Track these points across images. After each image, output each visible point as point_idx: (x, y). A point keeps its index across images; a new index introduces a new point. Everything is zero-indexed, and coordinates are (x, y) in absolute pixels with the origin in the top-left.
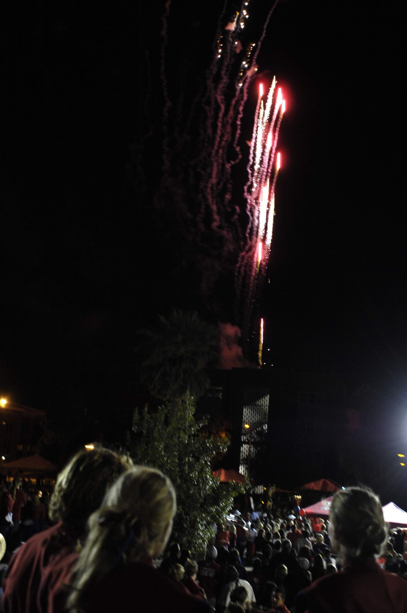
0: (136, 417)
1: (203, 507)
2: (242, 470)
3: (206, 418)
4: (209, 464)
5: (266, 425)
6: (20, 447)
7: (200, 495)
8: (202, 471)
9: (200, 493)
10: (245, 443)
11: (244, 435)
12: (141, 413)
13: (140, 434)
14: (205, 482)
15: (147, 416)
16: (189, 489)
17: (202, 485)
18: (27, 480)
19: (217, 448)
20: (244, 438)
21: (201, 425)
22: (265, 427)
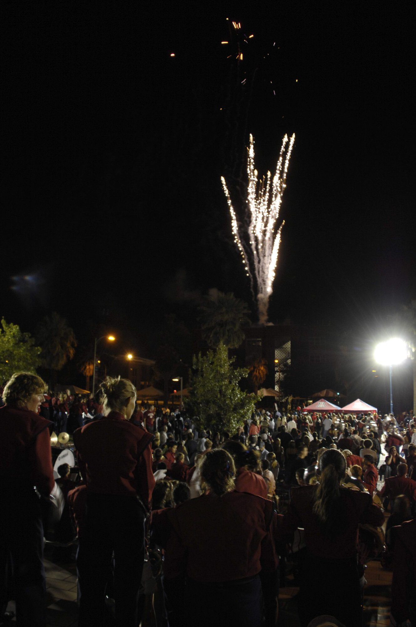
0: (195, 360)
1: (235, 410)
2: (277, 388)
3: (234, 358)
4: (237, 385)
5: (290, 360)
6: (143, 383)
7: (232, 404)
8: (233, 390)
9: (231, 402)
10: (278, 372)
11: (276, 367)
12: (197, 357)
13: (197, 370)
14: (235, 395)
15: (201, 359)
16: (225, 401)
17: (233, 397)
18: (146, 402)
19: (241, 375)
20: (276, 369)
21: (231, 362)
22: (289, 361)
